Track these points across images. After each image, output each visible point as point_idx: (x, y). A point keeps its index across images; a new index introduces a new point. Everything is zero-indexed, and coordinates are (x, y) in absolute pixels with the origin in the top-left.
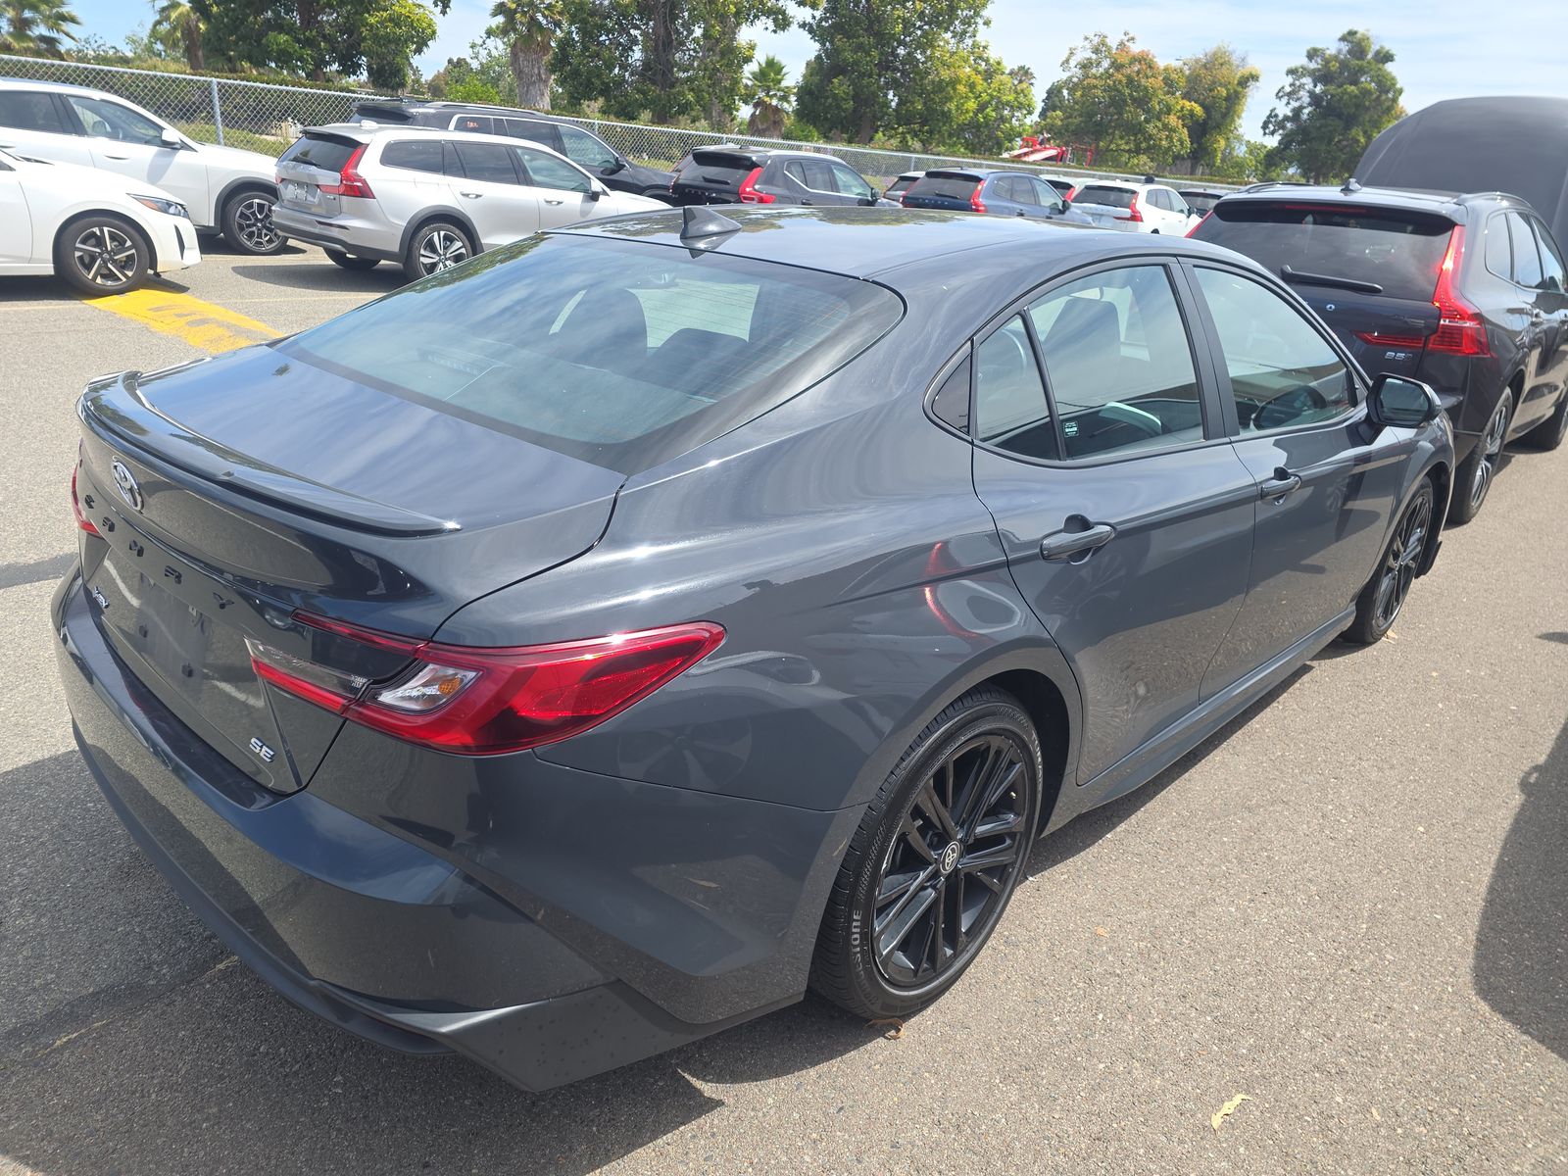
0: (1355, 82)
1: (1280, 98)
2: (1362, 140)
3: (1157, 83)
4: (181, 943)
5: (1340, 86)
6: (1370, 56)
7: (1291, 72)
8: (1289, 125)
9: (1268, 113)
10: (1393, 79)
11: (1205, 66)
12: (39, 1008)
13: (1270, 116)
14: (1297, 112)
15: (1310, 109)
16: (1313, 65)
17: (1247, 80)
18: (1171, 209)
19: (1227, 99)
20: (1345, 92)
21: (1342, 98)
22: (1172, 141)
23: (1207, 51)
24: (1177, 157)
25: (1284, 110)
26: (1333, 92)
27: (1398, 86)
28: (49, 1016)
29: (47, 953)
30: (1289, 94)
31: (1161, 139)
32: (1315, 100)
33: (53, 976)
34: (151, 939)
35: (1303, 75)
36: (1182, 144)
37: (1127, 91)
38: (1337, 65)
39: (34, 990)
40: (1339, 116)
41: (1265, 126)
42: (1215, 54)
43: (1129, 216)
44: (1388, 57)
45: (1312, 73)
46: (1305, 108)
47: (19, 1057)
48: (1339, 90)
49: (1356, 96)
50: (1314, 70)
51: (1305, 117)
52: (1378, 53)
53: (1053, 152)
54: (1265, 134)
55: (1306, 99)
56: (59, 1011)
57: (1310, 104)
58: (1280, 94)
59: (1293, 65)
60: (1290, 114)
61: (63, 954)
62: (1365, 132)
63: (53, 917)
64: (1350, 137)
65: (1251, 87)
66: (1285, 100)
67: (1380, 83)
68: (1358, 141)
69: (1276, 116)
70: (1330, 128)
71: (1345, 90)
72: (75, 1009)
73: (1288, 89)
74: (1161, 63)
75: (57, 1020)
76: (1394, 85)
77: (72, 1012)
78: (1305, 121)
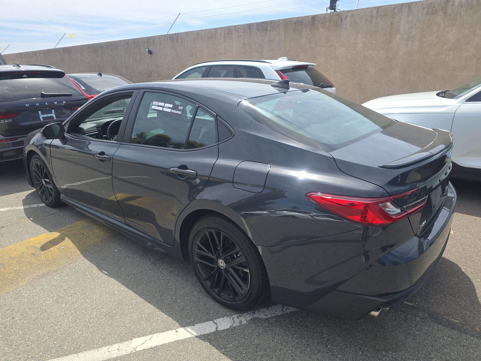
4: (410, 316)
12: (455, 334)
28: (454, 329)
29: (441, 345)
33: (445, 338)
34: (414, 324)
39: (452, 338)
47: (468, 327)
56: (451, 328)
61: (437, 341)
63: (429, 354)
72: (448, 325)
75: (453, 326)
77: (449, 325)
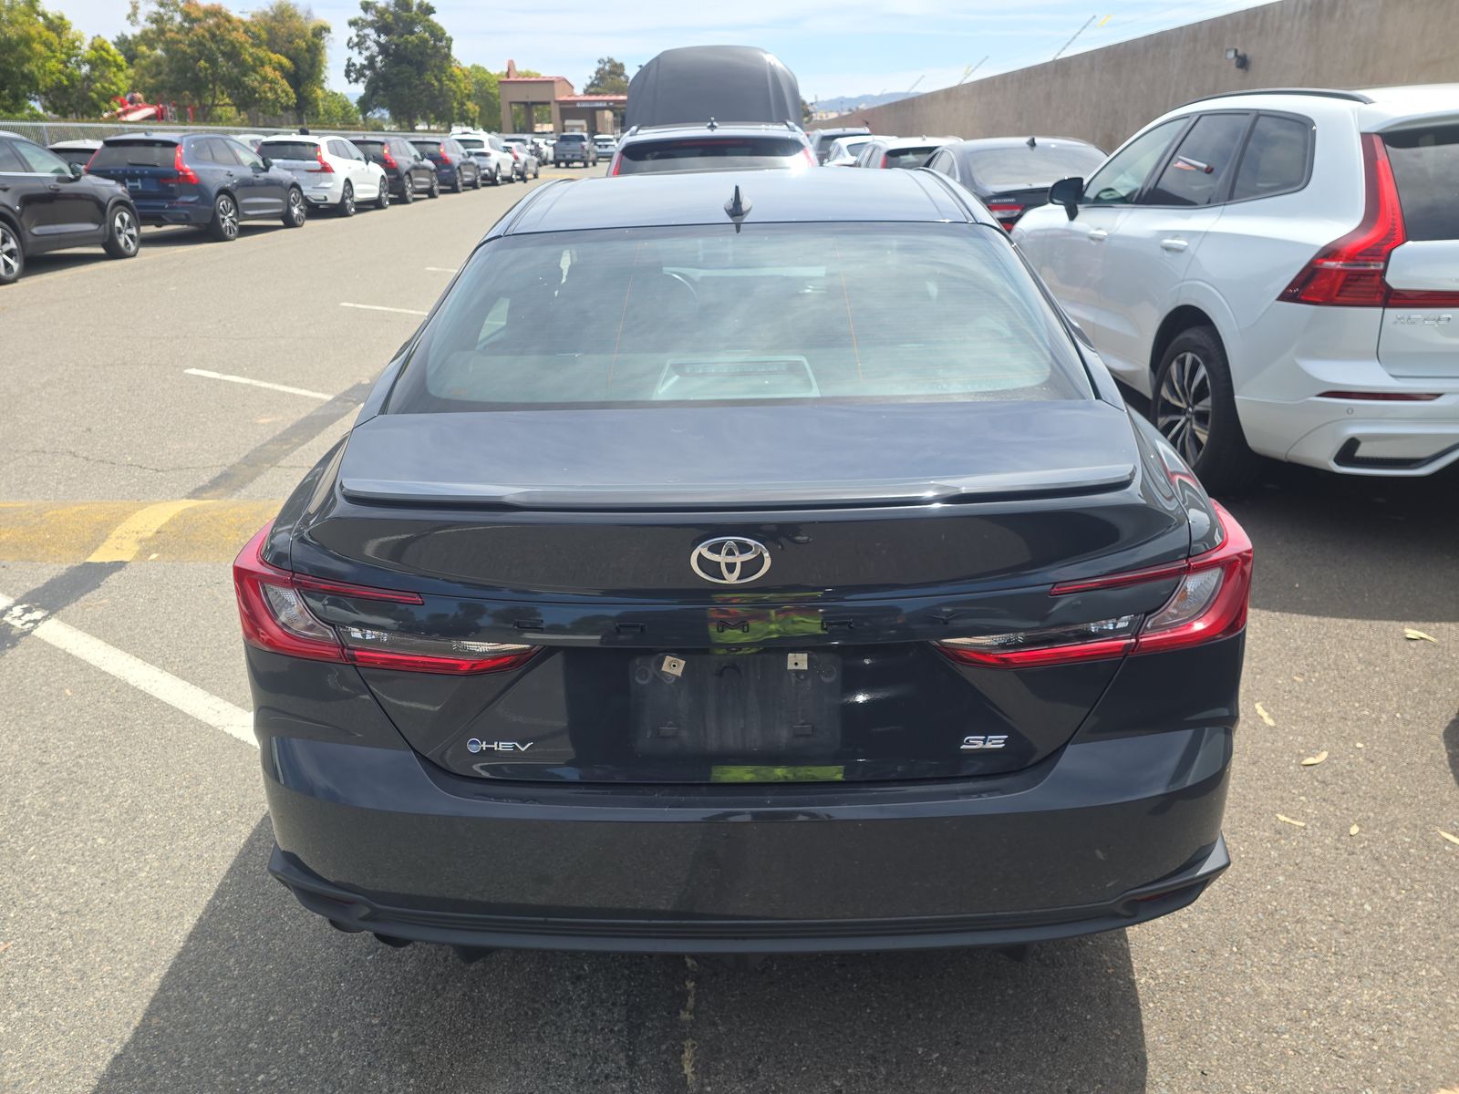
0: (412, 33)
1: (352, 48)
2: (436, 84)
3: (238, 36)
5: (401, 36)
6: (415, 8)
7: (352, 23)
8: (367, 73)
9: (346, 62)
10: (441, 29)
11: (274, 18)
13: (348, 66)
14: (371, 59)
15: (380, 58)
16: (370, 17)
17: (321, 31)
18: (352, 158)
19: (309, 50)
20: (407, 42)
21: (406, 48)
22: (276, 93)
23: (272, 3)
24: (286, 108)
25: (359, 60)
26: (397, 42)
27: (447, 35)
30: (358, 44)
31: (265, 92)
32: (383, 49)
35: (363, 27)
36: (287, 95)
37: (214, 46)
38: (391, 16)
40: (410, 63)
41: (348, 74)
42: (280, 6)
43: (319, 168)
44: (430, 10)
45: (371, 24)
46: (376, 57)
48: (402, 40)
49: (417, 45)
50: (373, 22)
51: (379, 65)
52: (420, 6)
53: (150, 111)
54: (350, 82)
55: (375, 49)
57: (380, 53)
58: (351, 44)
59: (353, 17)
60: (366, 63)
62: (436, 76)
64: (425, 81)
65: (326, 38)
66: (356, 50)
67: (433, 34)
68: (433, 85)
69: (354, 65)
70: (407, 74)
71: (407, 39)
73: (355, 40)
74: (235, 14)
76: (444, 34)
78: (381, 68)
